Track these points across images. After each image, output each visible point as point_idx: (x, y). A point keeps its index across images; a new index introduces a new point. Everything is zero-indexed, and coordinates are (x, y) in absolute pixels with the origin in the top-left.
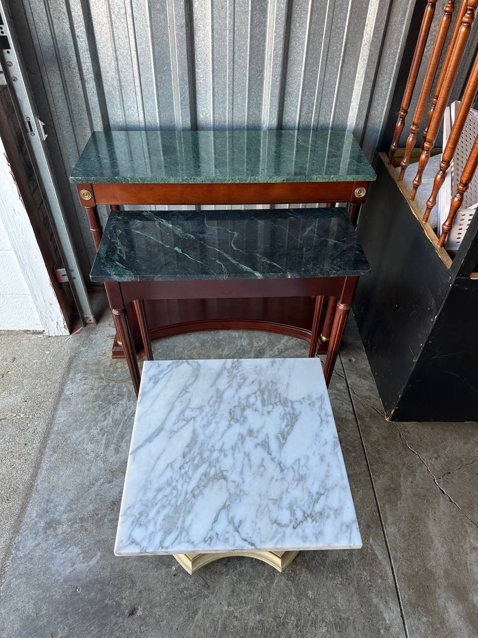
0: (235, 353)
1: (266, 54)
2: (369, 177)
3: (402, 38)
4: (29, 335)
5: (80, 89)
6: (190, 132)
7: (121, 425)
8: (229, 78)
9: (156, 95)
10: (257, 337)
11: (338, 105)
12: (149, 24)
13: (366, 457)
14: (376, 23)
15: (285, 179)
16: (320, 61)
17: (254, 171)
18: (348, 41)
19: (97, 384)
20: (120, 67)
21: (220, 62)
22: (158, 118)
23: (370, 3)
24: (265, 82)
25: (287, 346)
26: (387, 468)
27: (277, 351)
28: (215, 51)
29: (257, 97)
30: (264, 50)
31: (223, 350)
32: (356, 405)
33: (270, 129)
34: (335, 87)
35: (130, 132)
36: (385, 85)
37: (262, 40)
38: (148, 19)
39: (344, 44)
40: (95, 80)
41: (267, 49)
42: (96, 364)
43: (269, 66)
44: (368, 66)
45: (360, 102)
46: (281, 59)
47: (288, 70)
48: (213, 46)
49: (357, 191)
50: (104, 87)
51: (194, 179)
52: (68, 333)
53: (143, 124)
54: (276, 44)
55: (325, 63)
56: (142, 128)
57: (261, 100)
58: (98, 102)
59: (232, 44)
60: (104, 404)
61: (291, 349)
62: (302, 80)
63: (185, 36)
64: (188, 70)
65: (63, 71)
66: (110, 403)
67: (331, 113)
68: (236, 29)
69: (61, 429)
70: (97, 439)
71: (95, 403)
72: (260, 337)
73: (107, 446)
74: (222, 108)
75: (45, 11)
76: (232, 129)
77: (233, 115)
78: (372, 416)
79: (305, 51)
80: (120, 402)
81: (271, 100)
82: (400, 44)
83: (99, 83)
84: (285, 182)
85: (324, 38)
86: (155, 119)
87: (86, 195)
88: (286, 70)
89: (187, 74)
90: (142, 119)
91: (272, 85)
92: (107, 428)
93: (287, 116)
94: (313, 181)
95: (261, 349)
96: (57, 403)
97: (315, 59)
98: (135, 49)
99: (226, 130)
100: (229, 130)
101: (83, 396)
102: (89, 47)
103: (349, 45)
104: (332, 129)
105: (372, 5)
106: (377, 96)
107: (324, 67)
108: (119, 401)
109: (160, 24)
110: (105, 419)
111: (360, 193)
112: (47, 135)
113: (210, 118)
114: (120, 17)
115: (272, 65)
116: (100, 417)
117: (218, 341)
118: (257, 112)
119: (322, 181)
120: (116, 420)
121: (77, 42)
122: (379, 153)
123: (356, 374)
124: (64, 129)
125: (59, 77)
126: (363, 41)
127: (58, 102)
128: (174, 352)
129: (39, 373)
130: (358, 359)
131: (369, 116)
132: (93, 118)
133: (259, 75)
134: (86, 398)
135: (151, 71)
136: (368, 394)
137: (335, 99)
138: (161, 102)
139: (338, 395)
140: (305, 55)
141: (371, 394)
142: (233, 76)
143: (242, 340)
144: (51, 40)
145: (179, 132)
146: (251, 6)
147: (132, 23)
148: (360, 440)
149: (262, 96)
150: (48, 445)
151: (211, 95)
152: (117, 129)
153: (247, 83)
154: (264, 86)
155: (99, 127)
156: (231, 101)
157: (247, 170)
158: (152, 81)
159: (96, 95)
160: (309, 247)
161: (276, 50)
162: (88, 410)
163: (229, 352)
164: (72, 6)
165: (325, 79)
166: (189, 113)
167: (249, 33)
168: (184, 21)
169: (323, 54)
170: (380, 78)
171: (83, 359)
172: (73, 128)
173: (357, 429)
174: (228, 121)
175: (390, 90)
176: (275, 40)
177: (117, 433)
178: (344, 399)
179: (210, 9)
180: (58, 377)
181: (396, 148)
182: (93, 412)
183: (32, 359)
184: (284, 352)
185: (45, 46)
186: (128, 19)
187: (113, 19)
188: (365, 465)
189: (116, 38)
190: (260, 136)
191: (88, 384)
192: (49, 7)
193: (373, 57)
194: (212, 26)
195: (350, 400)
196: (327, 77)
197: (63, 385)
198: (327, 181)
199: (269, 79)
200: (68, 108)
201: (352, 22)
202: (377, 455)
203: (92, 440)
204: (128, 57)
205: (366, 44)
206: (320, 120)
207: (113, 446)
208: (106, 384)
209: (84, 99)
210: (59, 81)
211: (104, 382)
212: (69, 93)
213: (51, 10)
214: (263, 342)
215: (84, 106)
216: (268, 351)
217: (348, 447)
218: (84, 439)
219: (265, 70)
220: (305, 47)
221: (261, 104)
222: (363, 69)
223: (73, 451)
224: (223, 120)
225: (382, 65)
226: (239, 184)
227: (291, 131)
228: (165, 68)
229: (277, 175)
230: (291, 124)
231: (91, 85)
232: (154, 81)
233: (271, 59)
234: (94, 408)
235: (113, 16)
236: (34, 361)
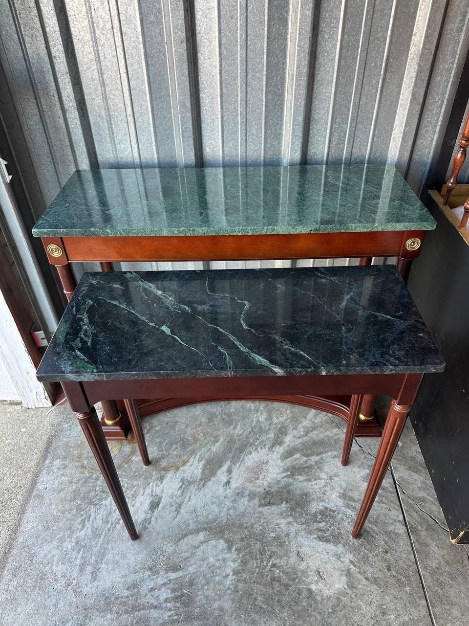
0: (250, 433)
1: (287, 73)
2: (427, 226)
3: (459, 49)
4: (6, 406)
5: (61, 120)
6: (194, 169)
7: (102, 537)
8: (241, 104)
9: (152, 126)
10: (278, 410)
11: (376, 133)
12: (141, 40)
13: (424, 592)
14: (427, 31)
15: (313, 229)
16: (355, 81)
17: (272, 220)
18: (391, 55)
19: (77, 476)
20: (108, 94)
21: (230, 85)
22: (155, 153)
23: (419, 7)
24: (285, 108)
25: (316, 423)
26: (455, 611)
27: (302, 429)
28: (223, 72)
29: (275, 126)
30: (284, 69)
31: (235, 428)
32: (407, 511)
33: (292, 165)
34: (373, 112)
35: (123, 171)
36: (435, 109)
37: (281, 57)
38: (140, 34)
39: (385, 58)
40: (78, 109)
41: (288, 68)
42: (79, 446)
43: (290, 88)
44: (416, 85)
45: (405, 129)
46: (306, 79)
47: (314, 92)
48: (221, 65)
49: (409, 242)
50: (90, 118)
51: (194, 230)
52: (50, 405)
53: (137, 160)
54: (299, 60)
55: (360, 82)
56: (137, 165)
57: (281, 129)
58: (82, 135)
59: (245, 62)
60: (83, 504)
61: (321, 427)
62: (331, 105)
63: (185, 53)
64: (191, 95)
65: (40, 99)
66: (91, 503)
67: (368, 143)
68: (249, 43)
69: (26, 541)
70: (70, 558)
71: (73, 503)
72: (281, 410)
73: (82, 569)
74: (233, 139)
75: (14, 29)
76: (246, 165)
77: (246, 148)
78: (429, 528)
79: (336, 68)
80: (104, 502)
81: (293, 129)
82: (457, 57)
83: (83, 113)
84: (312, 232)
85: (359, 52)
86: (151, 154)
87: (56, 251)
88: (312, 92)
89: (189, 100)
90: (136, 154)
91: (294, 110)
92: (84, 540)
93: (313, 148)
94: (350, 231)
95: (283, 428)
96: (26, 502)
97: (348, 78)
98: (125, 71)
99: (238, 166)
100: (242, 166)
101: (59, 492)
102: (69, 70)
103: (392, 60)
104: (369, 162)
105: (422, 9)
106: (425, 122)
107: (360, 87)
108: (102, 500)
109: (155, 40)
110: (83, 527)
111: (412, 245)
112: (11, 177)
113: (219, 152)
114: (105, 32)
115: (294, 86)
116: (77, 524)
117: (229, 415)
118: (276, 143)
119: (362, 230)
120: (97, 529)
121: (53, 64)
122: (429, 191)
123: (405, 465)
124: (44, 167)
125: (35, 107)
126: (409, 55)
127: (35, 136)
128: (175, 431)
129: (11, 458)
130: (406, 443)
131: (415, 146)
132: (77, 155)
133: (278, 100)
134: (62, 495)
135: (146, 97)
136: (422, 494)
137: (372, 127)
138: (158, 134)
139: (383, 496)
140: (335, 73)
141: (425, 495)
142: (246, 101)
143: (259, 413)
144: (24, 63)
145: (181, 170)
146: (268, 15)
147: (120, 40)
148: (415, 566)
149: (282, 125)
150: (8, 565)
151: (220, 124)
152: (107, 166)
153: (264, 109)
154: (285, 112)
155: (84, 164)
156: (244, 131)
157: (264, 217)
158: (147, 109)
159: (80, 126)
160: (350, 326)
161: (299, 68)
162: (63, 513)
163: (242, 431)
164: (46, 20)
165: (361, 103)
166: (192, 146)
167: (265, 48)
168: (184, 35)
169: (358, 72)
170: (430, 100)
171: (64, 439)
172: (55, 165)
173: (410, 549)
174: (241, 155)
175: (442, 114)
176: (298, 56)
177: (96, 549)
178: (392, 502)
179: (217, 20)
180: (32, 464)
181: (454, 185)
182: (69, 516)
183: (4, 438)
184: (312, 431)
185: (17, 69)
186: (115, 35)
187: (97, 35)
188: (424, 606)
189: (102, 59)
190: (279, 173)
191: (66, 476)
192: (18, 22)
193: (423, 74)
194: (220, 41)
195: (399, 503)
196: (364, 100)
197: (37, 475)
198: (369, 230)
199: (291, 104)
200: (48, 143)
201: (396, 31)
202: (439, 590)
203: (65, 559)
204: (118, 81)
205: (413, 58)
206: (354, 152)
207: (89, 569)
208: (88, 475)
209: (66, 132)
210: (36, 111)
211: (86, 472)
212: (48, 125)
213: (22, 26)
214: (285, 417)
215: (67, 140)
216: (291, 429)
217: (399, 577)
218: (54, 555)
219: (286, 93)
220: (336, 64)
221: (280, 134)
222: (410, 89)
223: (38, 575)
224: (234, 154)
225: (432, 84)
226: (253, 235)
227: (318, 167)
228: (162, 94)
229: (302, 224)
230: (318, 157)
231: (73, 115)
232: (150, 109)
233: (293, 80)
234: (71, 510)
235: (97, 32)
236: (7, 442)
